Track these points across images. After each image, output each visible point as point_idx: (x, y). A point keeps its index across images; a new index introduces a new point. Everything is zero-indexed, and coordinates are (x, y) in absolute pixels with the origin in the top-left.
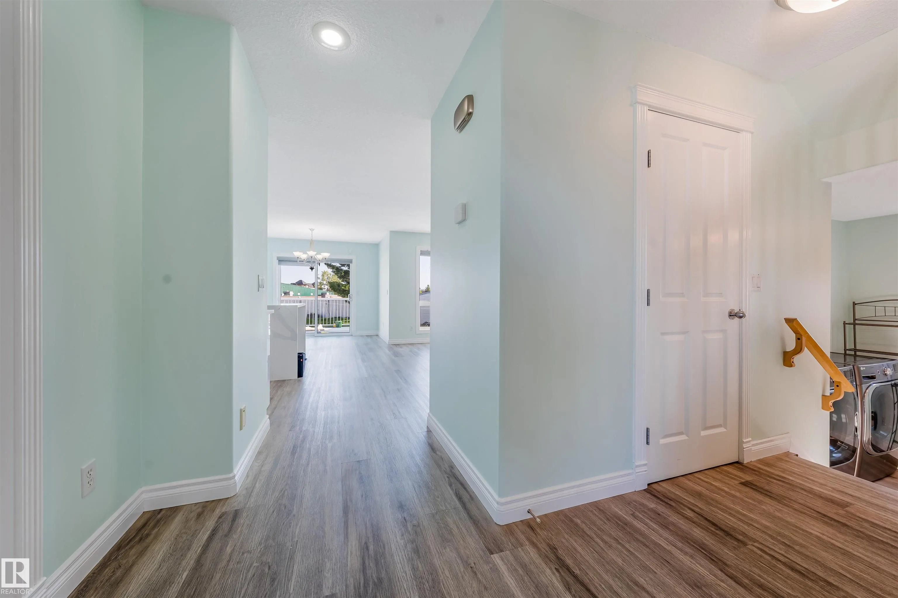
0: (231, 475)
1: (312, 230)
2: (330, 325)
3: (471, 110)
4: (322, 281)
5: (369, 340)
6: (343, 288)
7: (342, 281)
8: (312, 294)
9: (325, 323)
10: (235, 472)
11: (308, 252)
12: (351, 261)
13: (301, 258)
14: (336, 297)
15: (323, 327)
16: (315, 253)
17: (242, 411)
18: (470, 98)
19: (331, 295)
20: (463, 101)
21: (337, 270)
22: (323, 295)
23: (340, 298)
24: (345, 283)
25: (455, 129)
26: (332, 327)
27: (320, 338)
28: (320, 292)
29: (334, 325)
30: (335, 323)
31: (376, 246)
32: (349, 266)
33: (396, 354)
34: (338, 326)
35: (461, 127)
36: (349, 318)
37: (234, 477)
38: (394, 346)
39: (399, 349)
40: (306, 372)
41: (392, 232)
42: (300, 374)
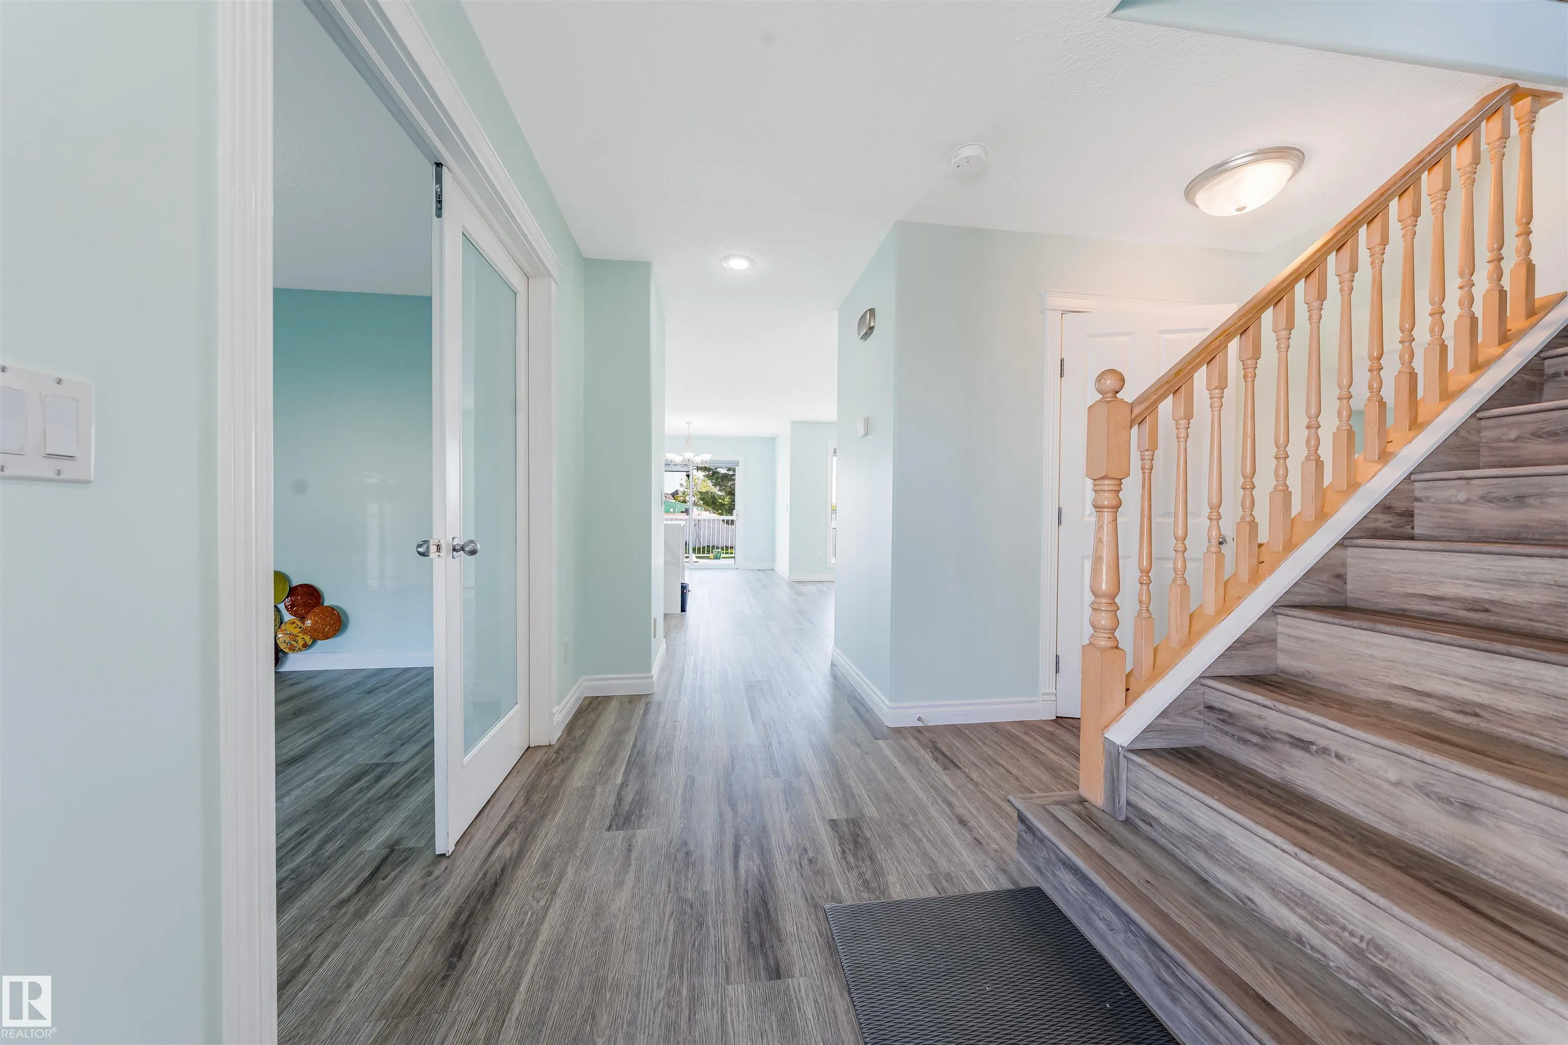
0: (650, 675)
1: (688, 423)
2: (701, 555)
3: (872, 324)
4: (686, 490)
5: (762, 575)
6: (720, 501)
7: (720, 490)
8: (672, 510)
9: (699, 553)
10: (653, 673)
11: (684, 454)
12: (737, 464)
13: (674, 462)
14: (708, 515)
15: (697, 557)
16: (694, 454)
17: (655, 619)
18: (872, 311)
19: (699, 512)
20: (866, 312)
21: (713, 474)
22: (686, 511)
23: (715, 516)
24: (723, 494)
25: (859, 336)
26: (708, 558)
27: (696, 570)
28: (683, 507)
29: (711, 555)
30: (712, 552)
31: (772, 441)
32: (734, 471)
33: (799, 593)
34: (716, 558)
35: (865, 337)
36: (733, 548)
37: (652, 677)
38: (796, 584)
39: (803, 588)
40: (688, 607)
41: (793, 423)
42: (683, 609)
